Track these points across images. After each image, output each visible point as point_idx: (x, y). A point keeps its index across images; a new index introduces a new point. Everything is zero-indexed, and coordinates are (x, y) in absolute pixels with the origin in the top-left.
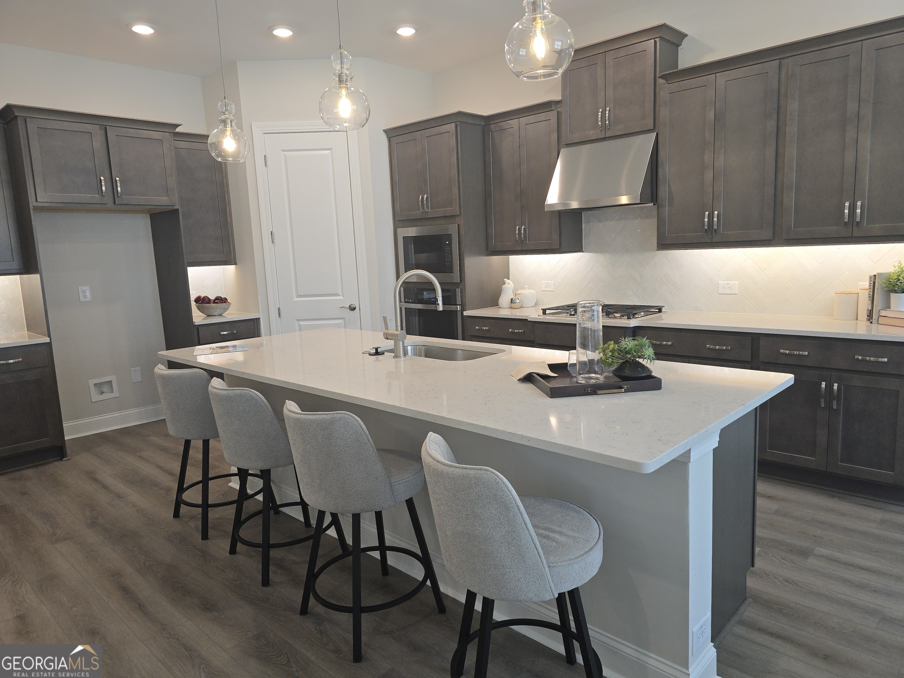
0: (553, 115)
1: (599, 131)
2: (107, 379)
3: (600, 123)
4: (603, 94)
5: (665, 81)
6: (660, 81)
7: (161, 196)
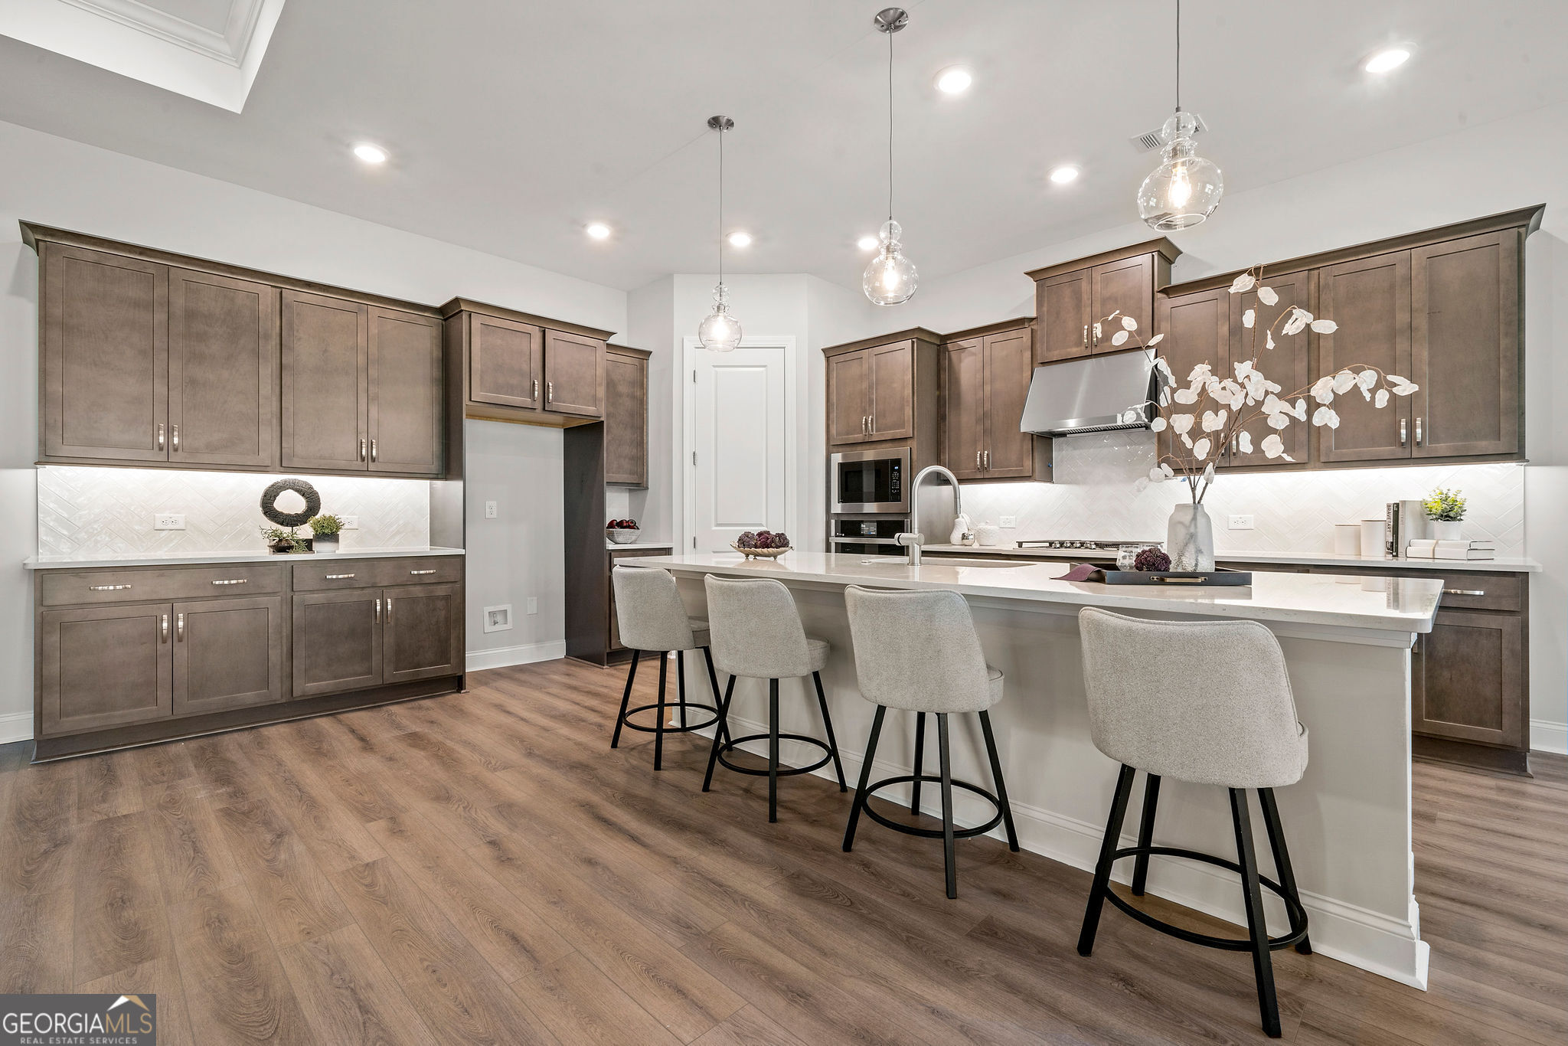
0: (1025, 334)
1: (1083, 348)
2: (502, 607)
3: (1086, 341)
4: (1089, 309)
5: (1165, 296)
6: (1160, 295)
7: (589, 406)
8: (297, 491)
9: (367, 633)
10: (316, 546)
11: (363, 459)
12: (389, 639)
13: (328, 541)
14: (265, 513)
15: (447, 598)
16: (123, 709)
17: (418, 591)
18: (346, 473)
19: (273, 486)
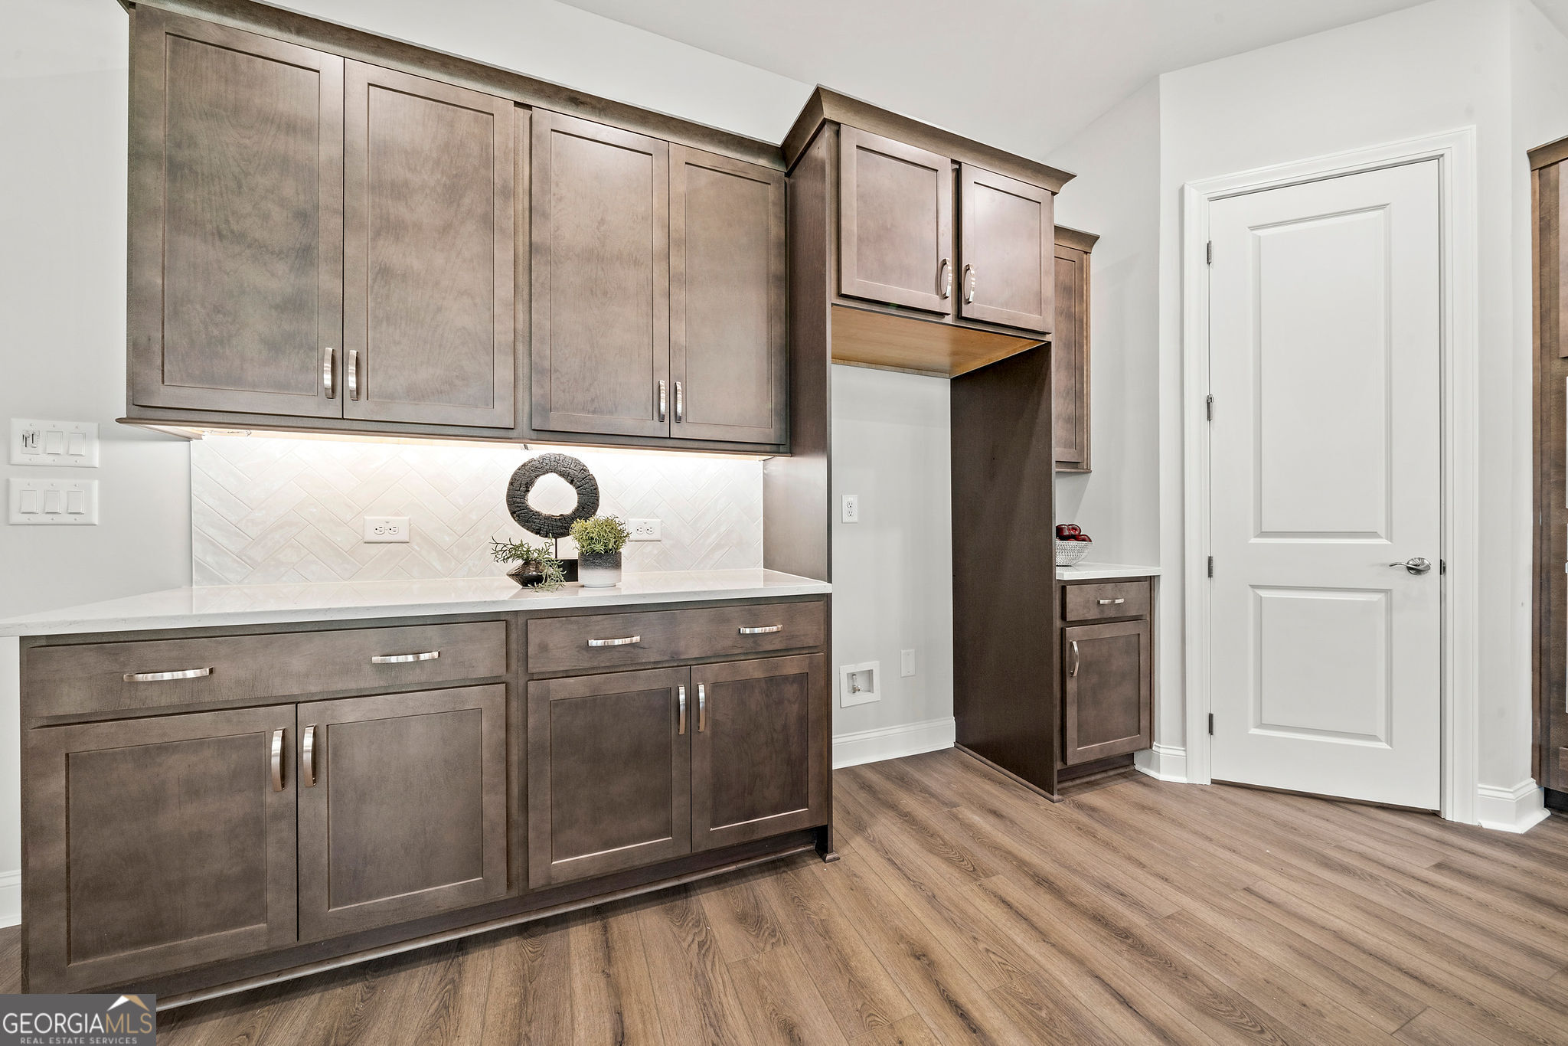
2: (865, 666)
7: (1030, 312)
8: (562, 474)
9: (664, 752)
10: (583, 574)
11: (662, 418)
12: (702, 766)
13: (600, 565)
14: (513, 513)
15: (802, 679)
16: (201, 932)
17: (752, 669)
18: (635, 441)
19: (524, 465)
